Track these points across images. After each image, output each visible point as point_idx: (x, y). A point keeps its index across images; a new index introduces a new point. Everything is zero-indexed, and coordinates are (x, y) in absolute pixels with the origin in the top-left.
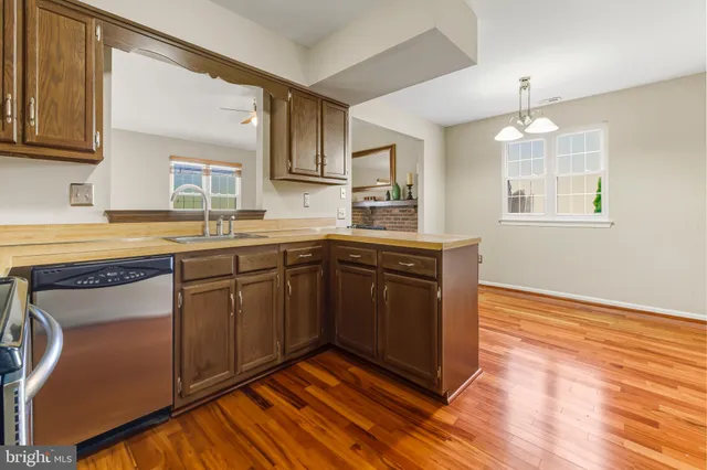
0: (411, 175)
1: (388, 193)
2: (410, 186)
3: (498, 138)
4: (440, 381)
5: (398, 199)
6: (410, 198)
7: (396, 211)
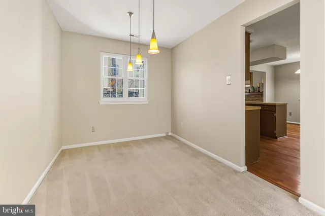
0: (259, 84)
1: (249, 90)
2: (259, 88)
3: (296, 73)
4: (275, 134)
5: (254, 92)
6: (259, 91)
7: (253, 96)
